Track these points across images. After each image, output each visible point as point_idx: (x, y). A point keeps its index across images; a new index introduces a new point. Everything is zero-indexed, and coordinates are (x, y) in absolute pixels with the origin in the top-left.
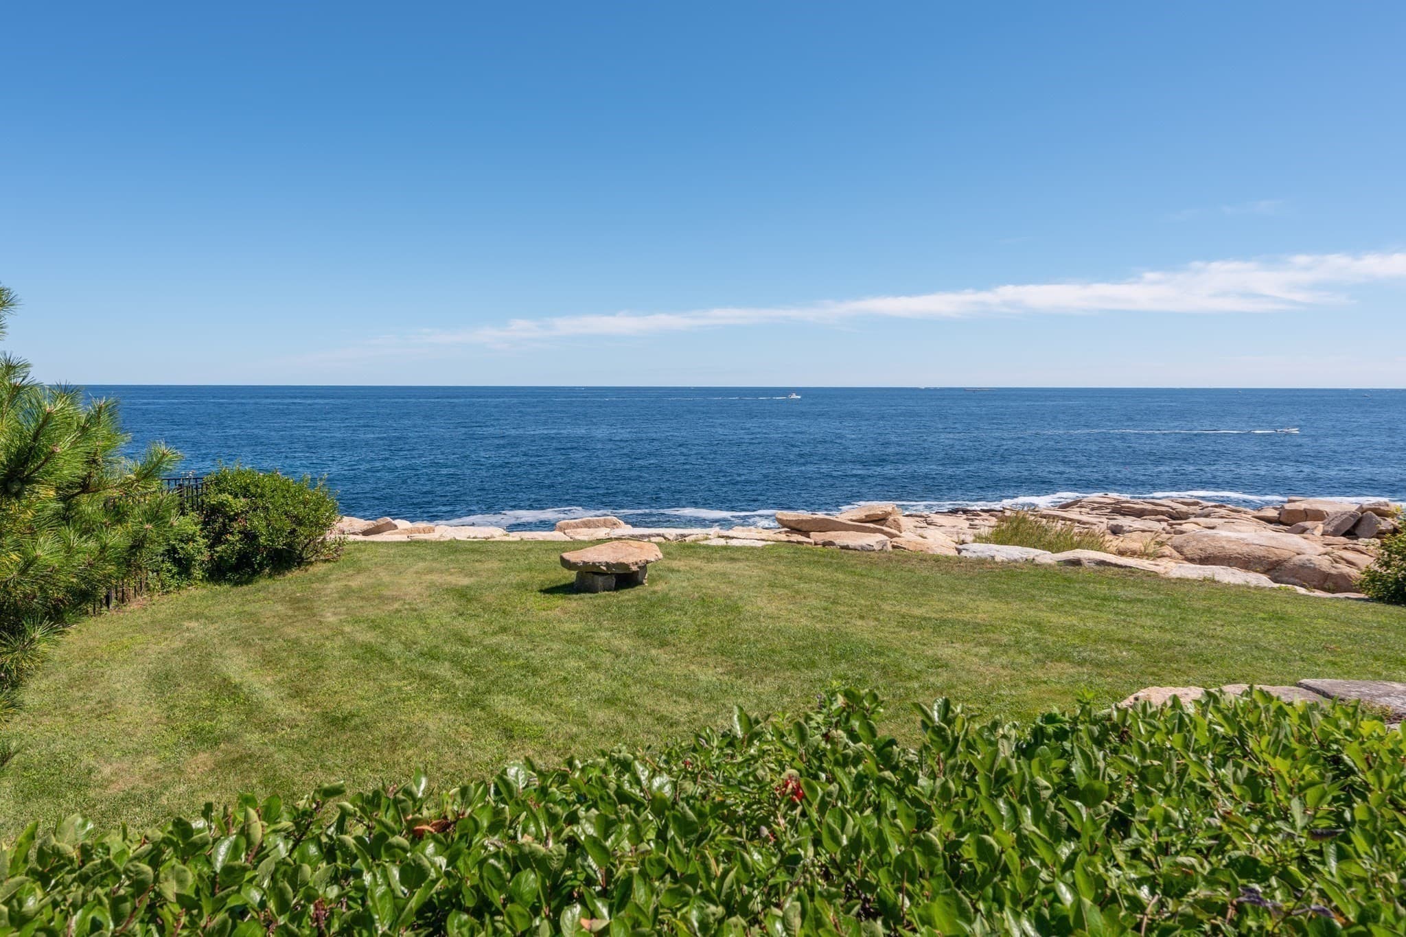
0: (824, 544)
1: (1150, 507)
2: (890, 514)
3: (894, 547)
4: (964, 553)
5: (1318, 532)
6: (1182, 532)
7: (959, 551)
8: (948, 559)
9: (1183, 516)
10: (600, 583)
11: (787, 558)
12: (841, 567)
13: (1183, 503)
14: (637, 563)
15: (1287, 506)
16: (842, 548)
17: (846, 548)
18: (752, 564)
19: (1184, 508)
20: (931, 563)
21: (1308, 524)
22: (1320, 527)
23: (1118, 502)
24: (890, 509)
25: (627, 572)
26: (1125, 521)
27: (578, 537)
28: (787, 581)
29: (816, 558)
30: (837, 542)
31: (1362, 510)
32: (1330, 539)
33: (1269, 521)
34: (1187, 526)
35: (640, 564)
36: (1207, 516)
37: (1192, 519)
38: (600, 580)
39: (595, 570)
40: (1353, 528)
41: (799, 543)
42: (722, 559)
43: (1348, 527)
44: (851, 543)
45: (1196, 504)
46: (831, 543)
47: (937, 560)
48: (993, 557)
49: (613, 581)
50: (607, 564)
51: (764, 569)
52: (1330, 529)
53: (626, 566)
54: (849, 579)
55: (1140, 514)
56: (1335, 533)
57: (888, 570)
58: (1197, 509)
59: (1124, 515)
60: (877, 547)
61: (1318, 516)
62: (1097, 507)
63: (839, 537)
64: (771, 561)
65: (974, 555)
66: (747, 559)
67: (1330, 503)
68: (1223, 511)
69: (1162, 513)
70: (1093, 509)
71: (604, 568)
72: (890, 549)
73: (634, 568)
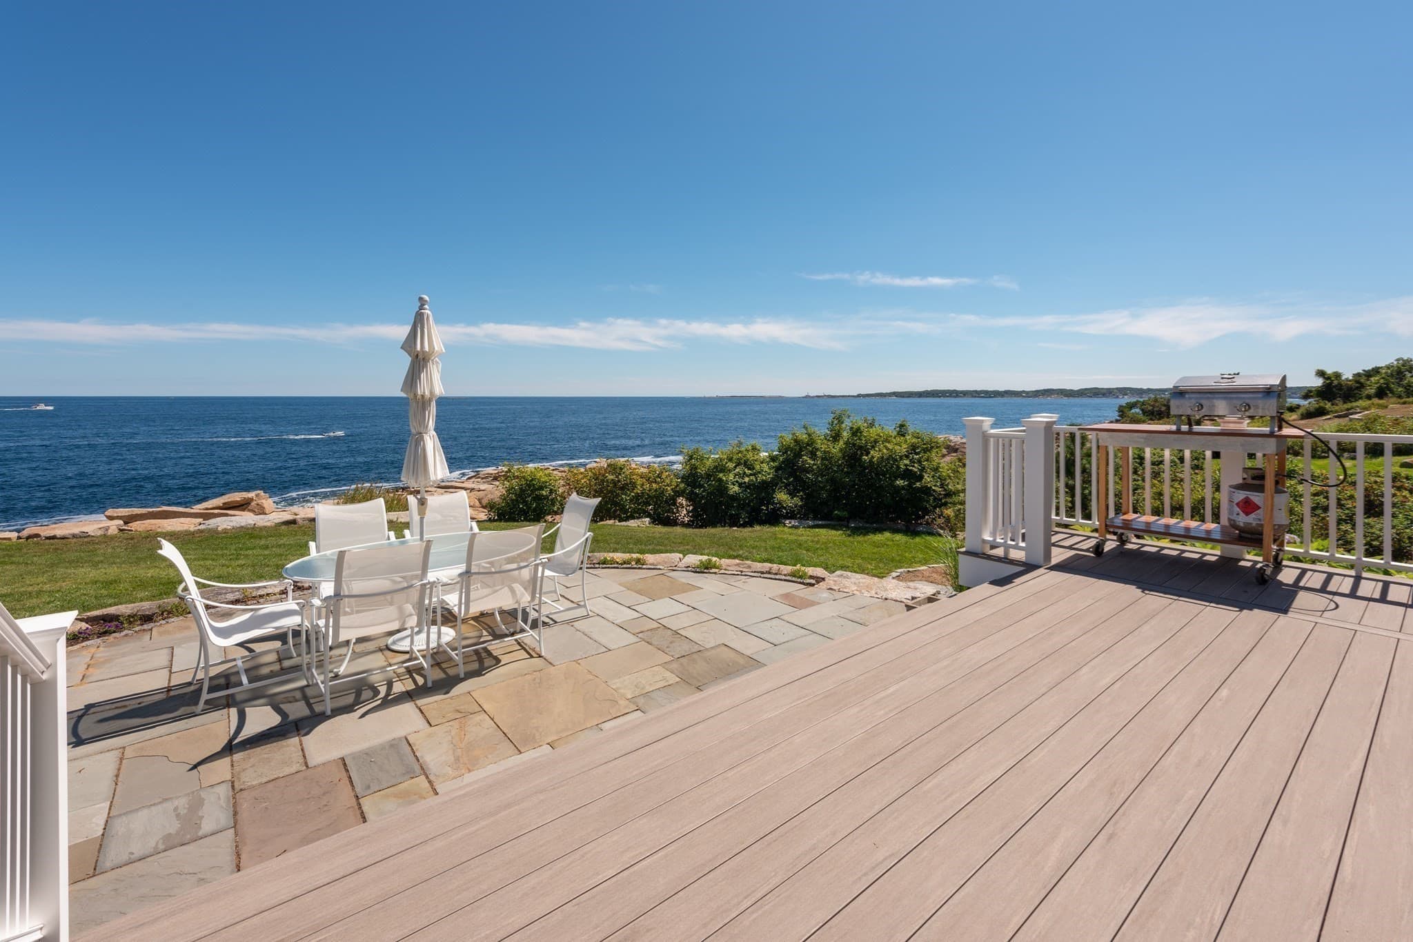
2: (253, 499)
24: (252, 496)
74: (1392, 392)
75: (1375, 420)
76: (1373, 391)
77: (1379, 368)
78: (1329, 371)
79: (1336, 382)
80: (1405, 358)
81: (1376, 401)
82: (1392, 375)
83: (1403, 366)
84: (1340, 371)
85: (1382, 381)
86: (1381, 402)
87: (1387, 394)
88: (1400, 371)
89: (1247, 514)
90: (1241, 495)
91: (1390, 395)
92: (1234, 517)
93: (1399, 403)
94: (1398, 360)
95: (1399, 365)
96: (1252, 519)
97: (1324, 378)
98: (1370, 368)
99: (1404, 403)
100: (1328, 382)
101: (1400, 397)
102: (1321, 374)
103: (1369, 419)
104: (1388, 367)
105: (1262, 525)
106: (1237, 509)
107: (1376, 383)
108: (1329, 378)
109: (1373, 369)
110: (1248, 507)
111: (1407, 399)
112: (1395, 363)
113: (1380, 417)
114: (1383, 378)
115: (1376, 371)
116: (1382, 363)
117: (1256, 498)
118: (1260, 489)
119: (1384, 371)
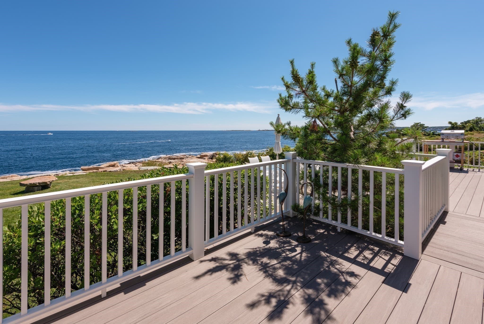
0: (104, 171)
1: (176, 157)
2: (116, 164)
3: (123, 170)
4: (140, 169)
5: (207, 159)
6: (183, 161)
7: (139, 169)
8: (137, 171)
9: (183, 158)
10: (36, 189)
11: (95, 176)
12: (111, 176)
13: (183, 156)
14: (49, 182)
15: (202, 154)
16: (109, 172)
17: (111, 171)
18: (84, 178)
19: (183, 157)
20: (133, 172)
21: (205, 157)
22: (207, 157)
23: (170, 157)
24: (116, 163)
25: (46, 184)
26: (172, 161)
27: (14, 179)
28: (98, 180)
29: (103, 175)
30: (108, 170)
31: (213, 154)
32: (208, 160)
33: (199, 158)
34: (184, 160)
35: (50, 182)
36: (187, 158)
37: (185, 159)
38: (36, 188)
39: (34, 185)
40: (212, 157)
41: (96, 172)
42: (74, 178)
43: (211, 157)
44: (112, 170)
45: (185, 156)
46: (106, 171)
47: (135, 171)
48: (147, 169)
49: (41, 188)
50: (39, 183)
51: (89, 179)
52: (209, 158)
53: (46, 183)
54: (114, 178)
55: (174, 159)
56: (209, 159)
57: (123, 175)
58: (185, 157)
59: (171, 159)
60: (119, 171)
61: (206, 156)
62: (165, 158)
63: (108, 169)
64: (90, 177)
65: (143, 169)
66: (82, 177)
67: (209, 153)
68: (190, 157)
69: (179, 158)
70: (164, 159)
71: (38, 184)
72: (122, 170)
73: (49, 183)
74: (475, 129)
75: (471, 139)
76: (468, 129)
77: (470, 121)
78: (453, 122)
79: (455, 126)
80: (479, 117)
81: (469, 132)
82: (474, 123)
83: (478, 120)
84: (457, 122)
85: (471, 125)
86: (471, 132)
87: (473, 130)
88: (478, 121)
89: (457, 157)
90: (456, 154)
91: (474, 130)
92: (454, 158)
93: (477, 133)
94: (476, 118)
95: (477, 120)
96: (458, 158)
97: (451, 124)
98: (466, 121)
99: (479, 133)
100: (453, 126)
101: (477, 131)
102: (450, 123)
103: (468, 138)
104: (473, 120)
105: (461, 160)
106: (455, 157)
107: (470, 126)
108: (453, 124)
109: (467, 121)
110: (457, 156)
111: (480, 132)
112: (475, 119)
113: (472, 138)
114: (472, 124)
115: (469, 122)
116: (471, 119)
117: (459, 154)
118: (461, 152)
119: (471, 122)
